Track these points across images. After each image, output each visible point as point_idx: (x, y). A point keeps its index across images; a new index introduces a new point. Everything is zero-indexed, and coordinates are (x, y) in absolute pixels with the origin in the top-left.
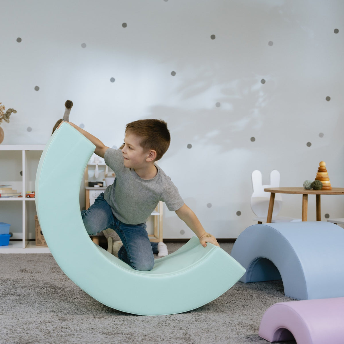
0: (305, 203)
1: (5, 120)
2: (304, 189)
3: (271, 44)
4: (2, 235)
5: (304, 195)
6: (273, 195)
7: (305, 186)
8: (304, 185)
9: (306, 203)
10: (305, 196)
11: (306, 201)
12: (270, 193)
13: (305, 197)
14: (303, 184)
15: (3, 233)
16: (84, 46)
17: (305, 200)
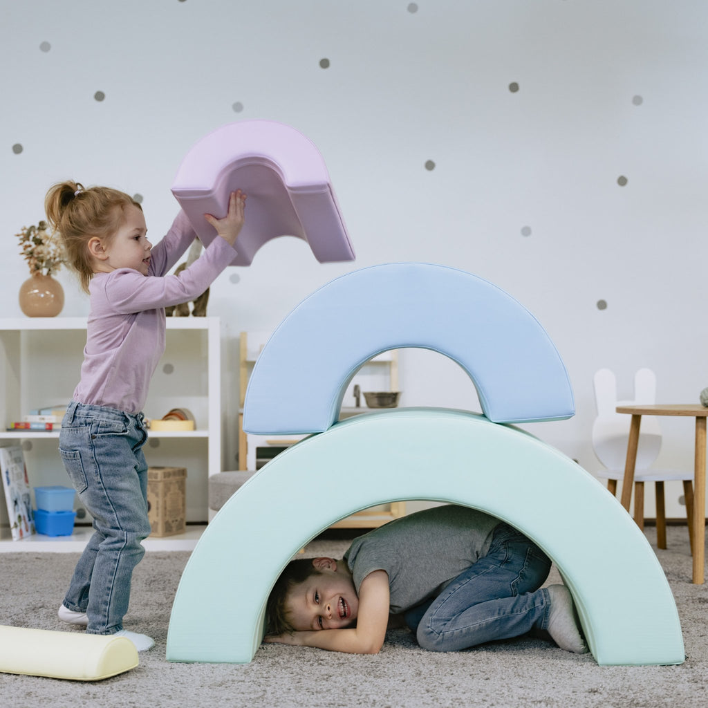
0: (700, 436)
1: (66, 265)
2: (703, 407)
3: (638, 100)
4: (58, 513)
5: (698, 418)
6: (636, 420)
7: (705, 400)
8: (701, 397)
9: (704, 436)
10: (700, 420)
11: (703, 431)
12: (629, 417)
13: (700, 424)
14: (699, 395)
15: (59, 509)
16: (238, 107)
17: (700, 430)
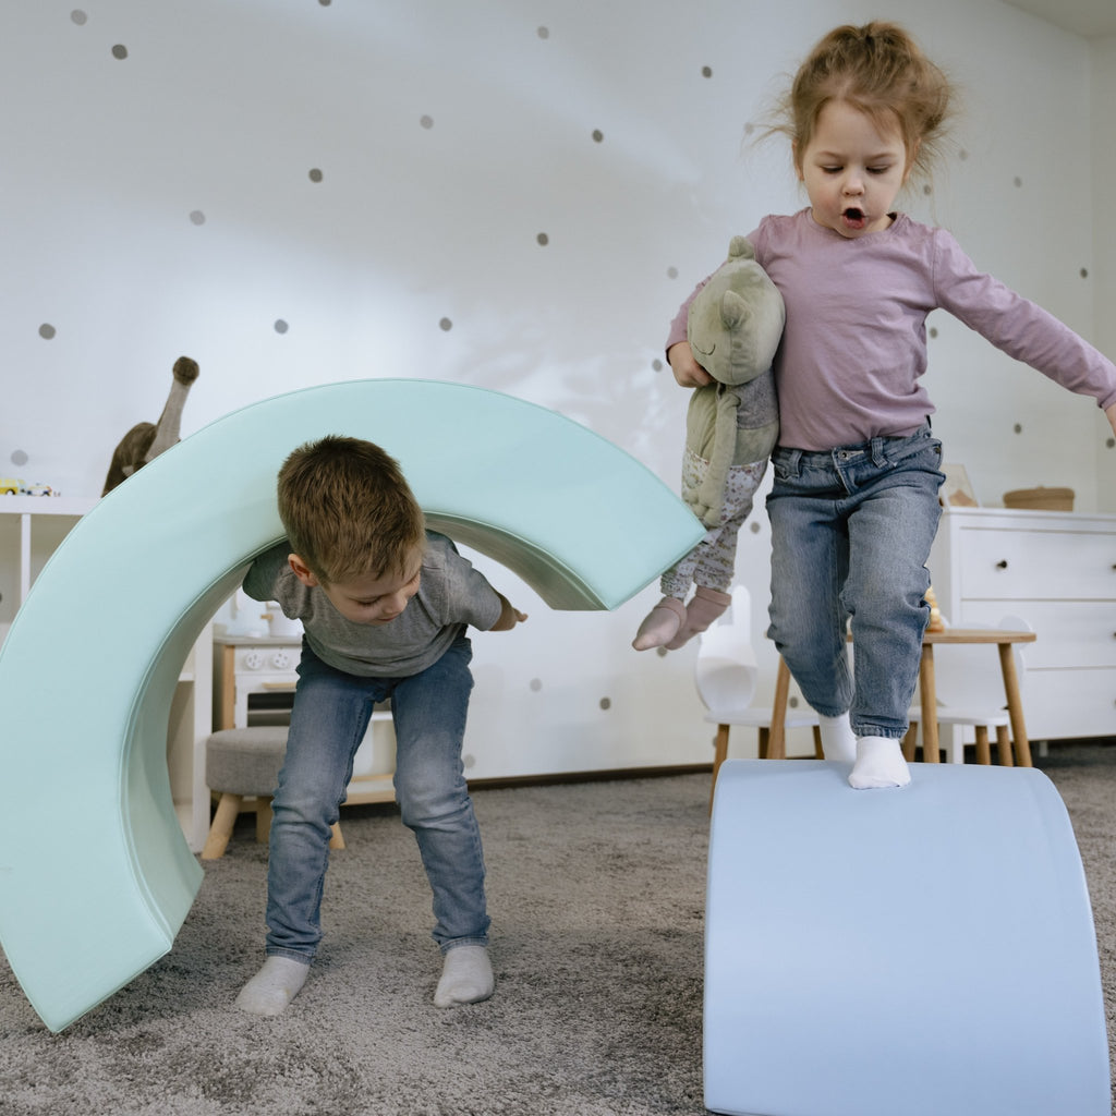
16: (198, 218)
